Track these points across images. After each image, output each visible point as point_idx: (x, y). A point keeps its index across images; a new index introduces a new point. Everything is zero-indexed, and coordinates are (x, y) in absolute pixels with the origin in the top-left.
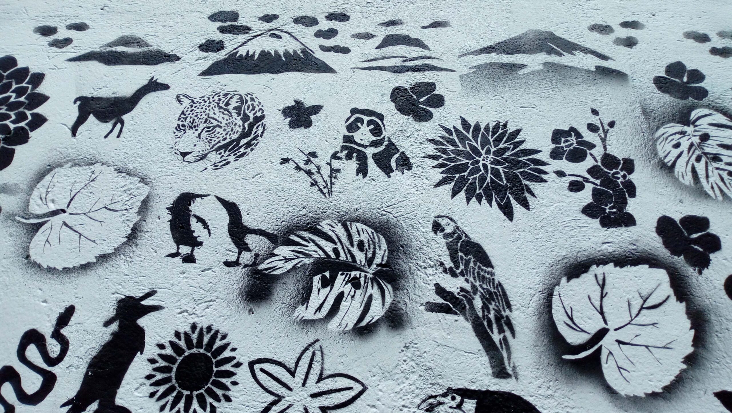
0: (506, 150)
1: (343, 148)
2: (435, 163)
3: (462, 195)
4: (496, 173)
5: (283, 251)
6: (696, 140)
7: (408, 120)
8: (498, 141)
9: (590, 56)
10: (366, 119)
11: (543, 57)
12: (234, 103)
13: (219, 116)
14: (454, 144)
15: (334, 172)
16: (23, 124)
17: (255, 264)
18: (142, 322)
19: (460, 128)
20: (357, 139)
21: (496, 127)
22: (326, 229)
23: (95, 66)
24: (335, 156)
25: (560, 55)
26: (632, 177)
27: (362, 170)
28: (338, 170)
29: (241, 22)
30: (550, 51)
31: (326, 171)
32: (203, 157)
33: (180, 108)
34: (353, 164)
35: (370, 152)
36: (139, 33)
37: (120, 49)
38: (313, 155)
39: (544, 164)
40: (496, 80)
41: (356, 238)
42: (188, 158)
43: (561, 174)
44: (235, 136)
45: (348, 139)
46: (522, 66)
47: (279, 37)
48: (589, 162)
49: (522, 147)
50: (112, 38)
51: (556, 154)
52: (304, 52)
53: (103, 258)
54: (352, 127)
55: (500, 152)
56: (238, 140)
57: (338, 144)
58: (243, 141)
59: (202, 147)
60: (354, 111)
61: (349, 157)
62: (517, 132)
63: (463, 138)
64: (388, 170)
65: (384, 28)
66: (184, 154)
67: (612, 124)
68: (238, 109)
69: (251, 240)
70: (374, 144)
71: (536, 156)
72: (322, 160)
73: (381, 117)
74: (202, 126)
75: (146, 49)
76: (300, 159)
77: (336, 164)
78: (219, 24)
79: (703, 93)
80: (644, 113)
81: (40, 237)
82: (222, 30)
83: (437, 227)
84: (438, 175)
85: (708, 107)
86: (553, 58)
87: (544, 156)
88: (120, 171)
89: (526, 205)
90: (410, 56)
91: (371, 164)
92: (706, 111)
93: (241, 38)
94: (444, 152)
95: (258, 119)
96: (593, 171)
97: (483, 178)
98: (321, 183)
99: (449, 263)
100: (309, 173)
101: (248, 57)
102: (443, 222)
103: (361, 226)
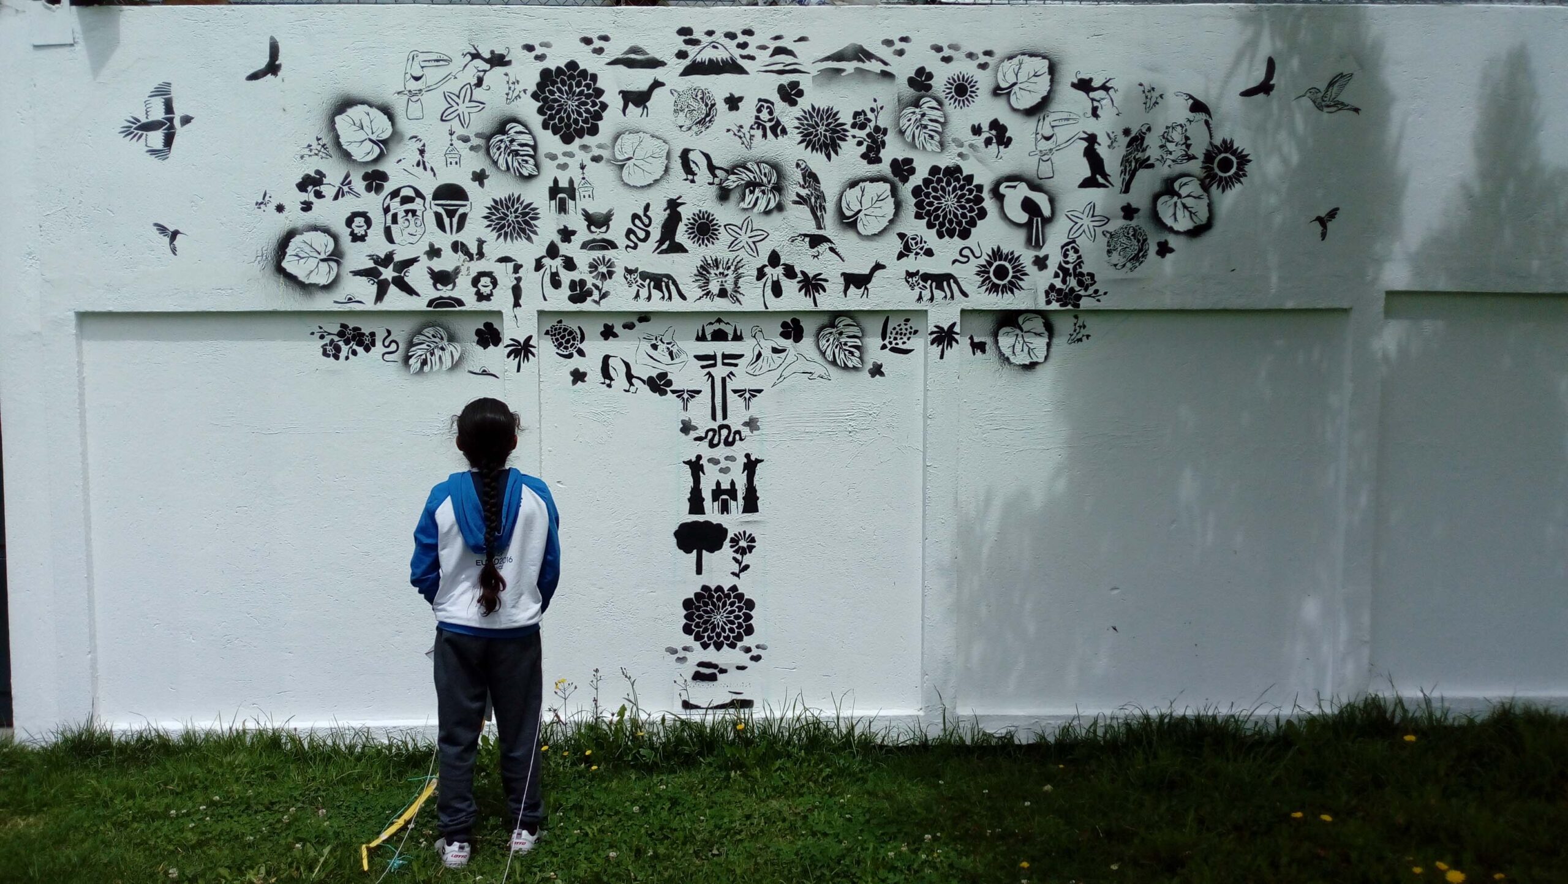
0: (831, 123)
1: (756, 123)
2: (799, 131)
3: (810, 148)
4: (825, 136)
5: (732, 177)
6: (919, 116)
7: (785, 105)
8: (828, 118)
9: (879, 63)
10: (766, 105)
11: (855, 64)
12: (700, 96)
13: (693, 103)
14: (807, 120)
15: (752, 136)
16: (597, 108)
17: (720, 184)
18: (679, 209)
19: (811, 110)
20: (762, 118)
21: (828, 110)
22: (750, 167)
23: (621, 68)
24: (751, 128)
25: (864, 62)
26: (885, 138)
27: (765, 136)
28: (753, 136)
29: (695, 36)
30: (860, 60)
31: (748, 136)
32: (690, 128)
33: (673, 99)
34: (760, 132)
35: (768, 125)
36: (641, 44)
37: (633, 56)
38: (741, 127)
39: (847, 131)
40: (830, 79)
41: (763, 171)
42: (683, 129)
43: (854, 137)
44: (703, 116)
45: (757, 118)
46: (843, 70)
47: (716, 48)
48: (868, 130)
49: (839, 122)
50: (626, 48)
51: (854, 126)
52: (731, 59)
53: (656, 181)
54: (759, 110)
55: (828, 125)
56: (705, 118)
57: (753, 120)
58: (708, 119)
59: (688, 123)
60: (760, 100)
61: (758, 128)
62: (837, 113)
63: (812, 116)
64: (776, 136)
65: (773, 42)
66: (681, 127)
67: (882, 108)
68: (702, 99)
69: (718, 172)
70: (770, 120)
71: (844, 127)
72: (746, 130)
73: (773, 104)
74: (686, 110)
75: (647, 56)
76: (735, 129)
77: (753, 132)
78: (683, 38)
79: (929, 87)
80: (899, 100)
81: (625, 171)
82: (687, 42)
83: (798, 165)
84: (799, 138)
85: (930, 97)
86: (860, 65)
87: (847, 127)
88: (653, 136)
89: (836, 153)
90: (788, 63)
91: (769, 132)
92: (928, 99)
93: (697, 48)
94: (802, 124)
95: (713, 105)
96: (869, 135)
97: (819, 139)
98: (746, 143)
99: (802, 183)
100: (740, 137)
101: (702, 63)
102: (800, 162)
103: (765, 165)
